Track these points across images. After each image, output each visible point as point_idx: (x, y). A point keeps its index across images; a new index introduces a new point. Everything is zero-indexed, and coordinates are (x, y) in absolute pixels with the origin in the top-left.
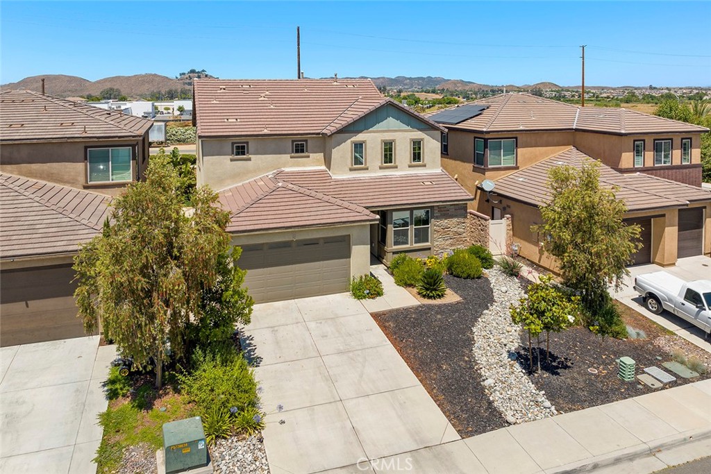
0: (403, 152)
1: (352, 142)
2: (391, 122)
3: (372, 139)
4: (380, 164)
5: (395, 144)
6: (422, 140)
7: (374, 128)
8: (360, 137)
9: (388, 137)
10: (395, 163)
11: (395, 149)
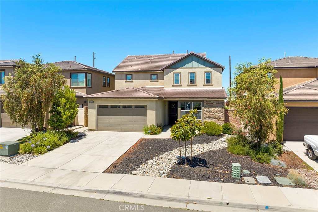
0: (200, 79)
1: (174, 73)
2: (194, 64)
3: (184, 71)
4: (188, 84)
5: (196, 74)
6: (211, 72)
7: (185, 66)
8: (178, 71)
9: (192, 70)
10: (196, 83)
11: (196, 77)
